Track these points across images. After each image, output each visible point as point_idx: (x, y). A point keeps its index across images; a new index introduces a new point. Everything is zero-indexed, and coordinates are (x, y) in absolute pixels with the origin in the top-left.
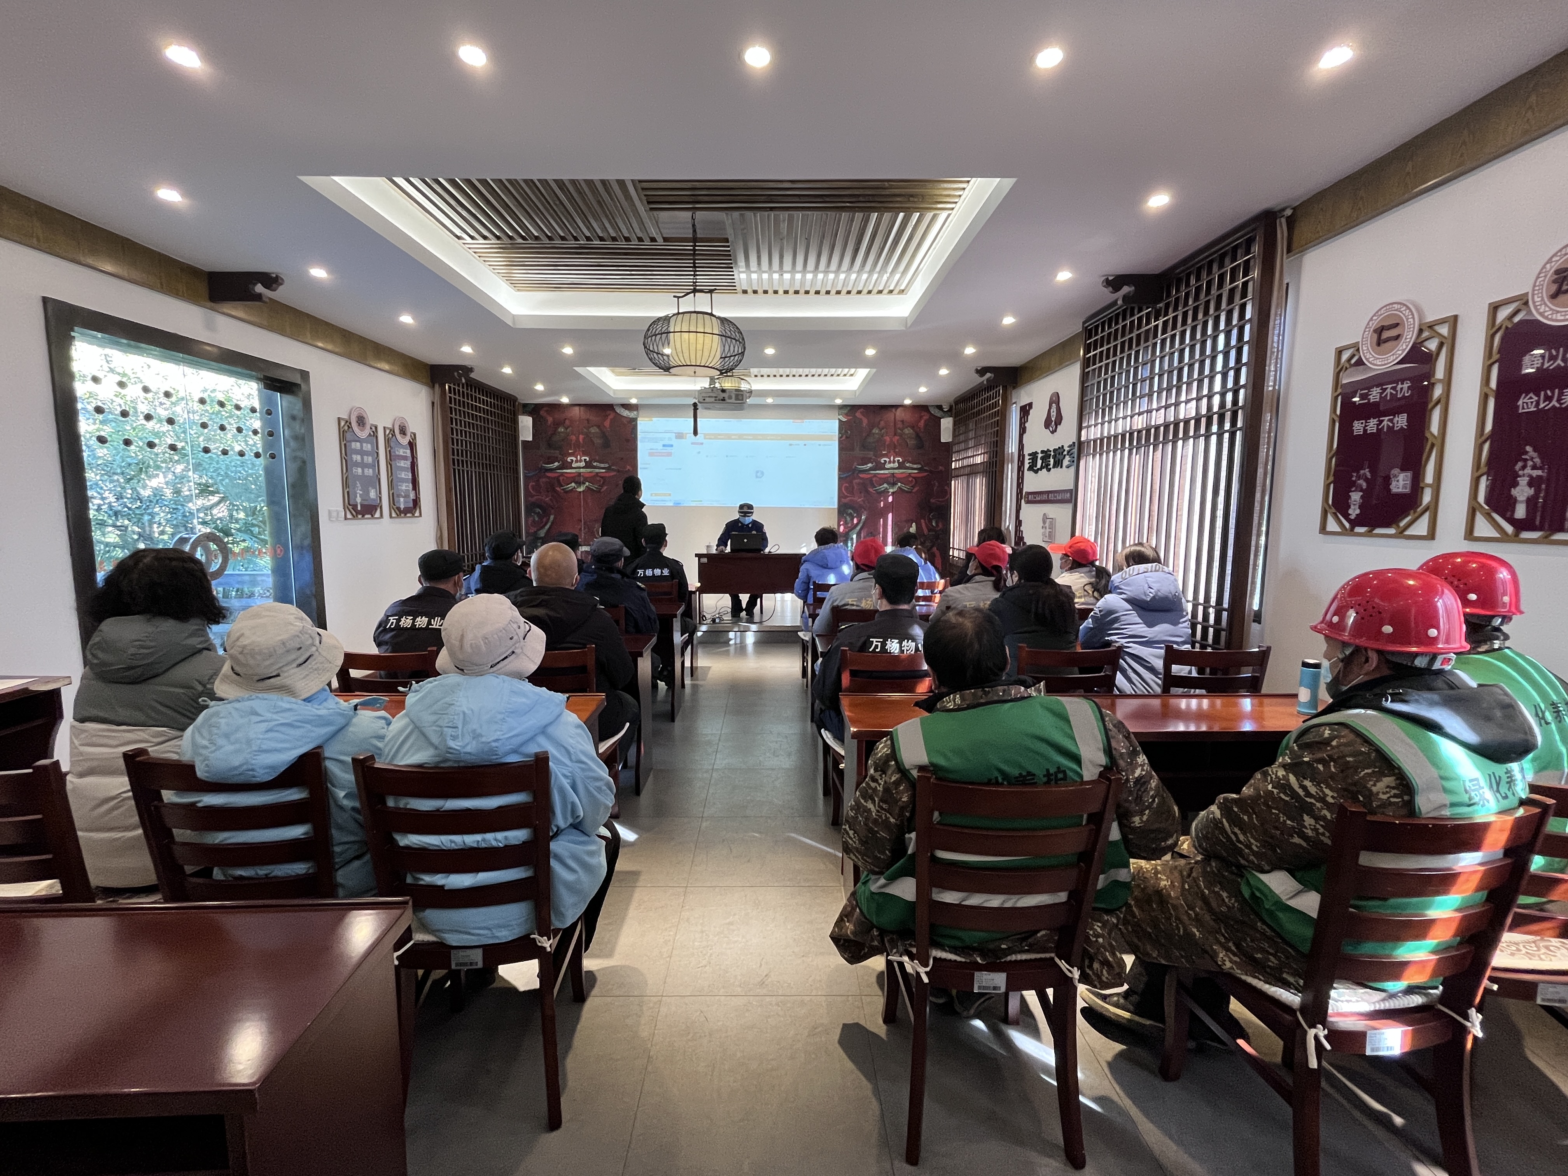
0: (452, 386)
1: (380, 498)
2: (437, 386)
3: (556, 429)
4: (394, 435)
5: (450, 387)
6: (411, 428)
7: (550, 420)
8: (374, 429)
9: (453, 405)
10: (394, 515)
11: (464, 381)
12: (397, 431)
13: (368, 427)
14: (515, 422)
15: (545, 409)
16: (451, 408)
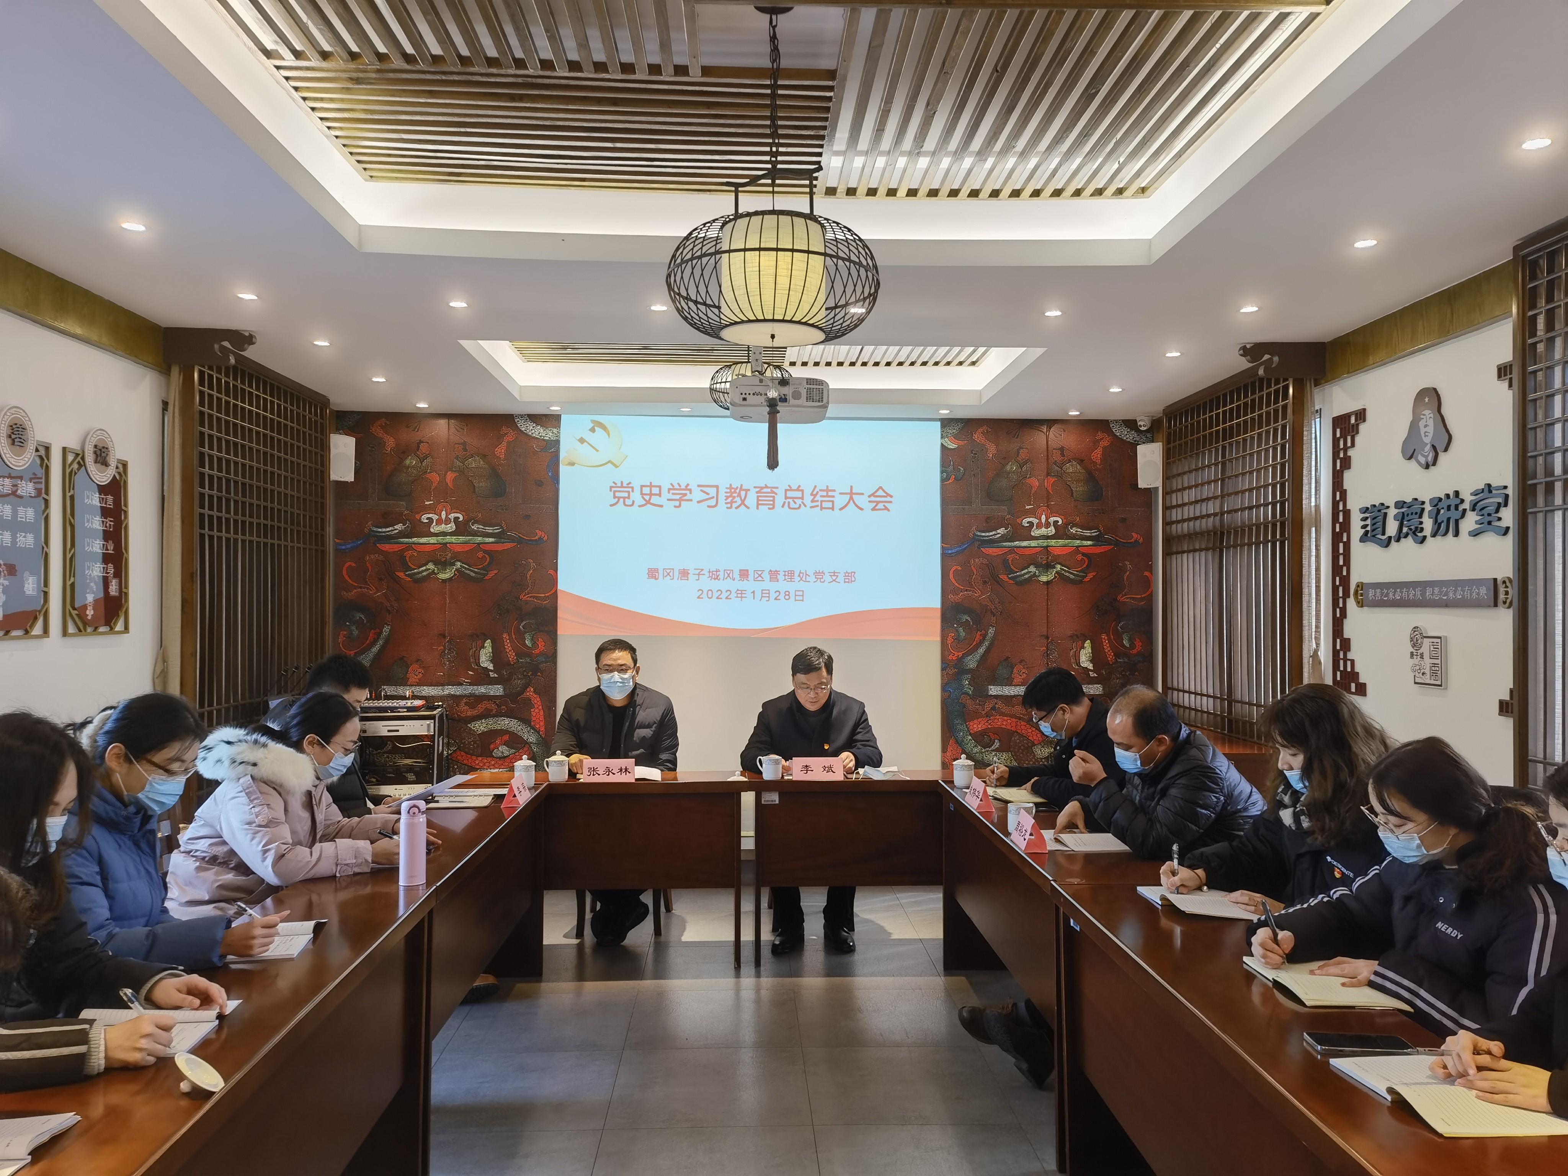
0: (206, 370)
1: (46, 594)
2: (175, 371)
3: (402, 460)
4: (82, 464)
5: (201, 374)
6: (118, 453)
7: (390, 443)
8: (42, 452)
9: (206, 410)
10: (71, 629)
11: (232, 361)
12: (90, 458)
13: (31, 447)
14: (324, 447)
15: (383, 421)
16: (202, 413)
